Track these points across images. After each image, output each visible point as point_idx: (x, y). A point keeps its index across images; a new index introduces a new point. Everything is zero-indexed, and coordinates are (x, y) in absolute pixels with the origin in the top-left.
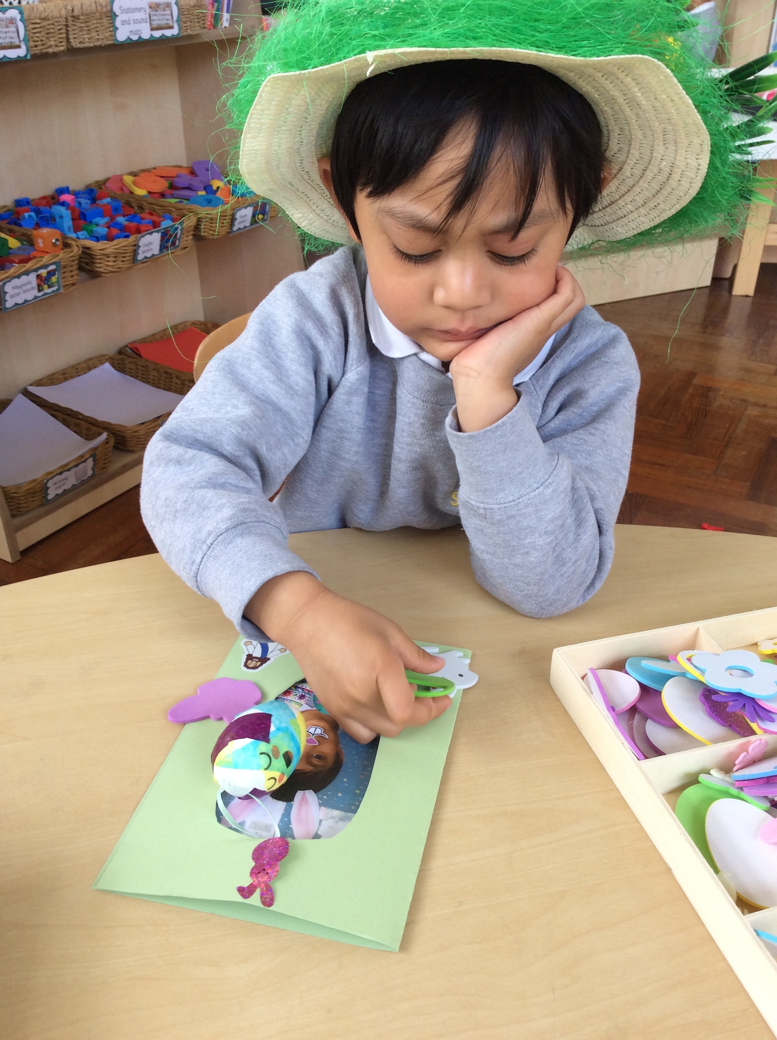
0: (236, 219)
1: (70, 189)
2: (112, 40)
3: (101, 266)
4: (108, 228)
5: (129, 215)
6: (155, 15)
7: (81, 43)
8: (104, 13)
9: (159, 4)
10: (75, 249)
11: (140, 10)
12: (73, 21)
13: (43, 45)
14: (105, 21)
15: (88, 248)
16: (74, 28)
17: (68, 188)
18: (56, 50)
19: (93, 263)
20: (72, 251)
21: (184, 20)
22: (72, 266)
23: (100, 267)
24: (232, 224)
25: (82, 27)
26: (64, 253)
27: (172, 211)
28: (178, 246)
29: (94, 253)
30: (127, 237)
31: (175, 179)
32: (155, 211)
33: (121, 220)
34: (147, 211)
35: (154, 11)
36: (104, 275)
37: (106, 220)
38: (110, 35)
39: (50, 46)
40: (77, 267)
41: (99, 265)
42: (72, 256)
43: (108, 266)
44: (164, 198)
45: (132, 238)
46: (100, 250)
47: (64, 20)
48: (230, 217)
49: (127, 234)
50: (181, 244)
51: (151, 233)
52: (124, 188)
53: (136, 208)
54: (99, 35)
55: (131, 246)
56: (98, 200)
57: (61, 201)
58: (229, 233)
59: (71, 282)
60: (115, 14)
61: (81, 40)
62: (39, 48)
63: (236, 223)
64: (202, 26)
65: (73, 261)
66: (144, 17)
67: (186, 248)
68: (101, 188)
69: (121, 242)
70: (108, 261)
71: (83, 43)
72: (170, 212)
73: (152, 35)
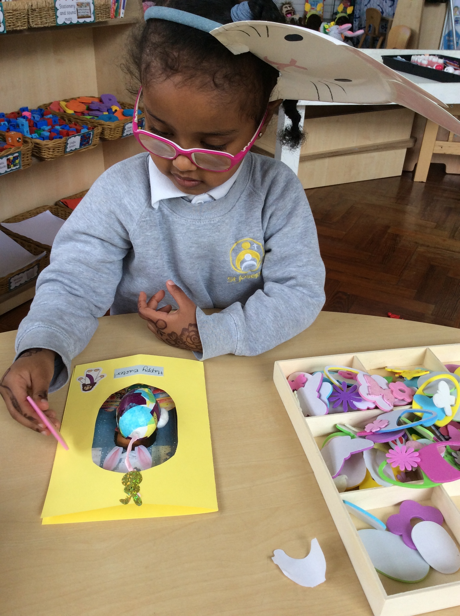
0: (125, 129)
1: (29, 108)
2: (54, 23)
3: (46, 155)
4: (50, 132)
5: (62, 125)
6: (80, 9)
7: (36, 24)
8: (50, 8)
9: (83, 3)
10: (30, 144)
11: (71, 6)
12: (32, 12)
13: (13, 25)
14: (51, 12)
15: (37, 144)
16: (32, 16)
17: (27, 108)
18: (22, 28)
19: (41, 152)
20: (29, 146)
21: (97, 13)
22: (28, 154)
23: (44, 155)
24: (123, 132)
25: (37, 15)
26: (24, 146)
27: (87, 123)
28: (91, 144)
29: (41, 147)
30: (61, 138)
31: (90, 105)
32: (78, 123)
33: (58, 127)
34: (73, 123)
35: (80, 7)
36: (46, 159)
37: (49, 127)
38: (54, 20)
39: (18, 26)
40: (31, 154)
41: (43, 154)
42: (28, 149)
43: (49, 154)
44: (84, 115)
45: (64, 139)
46: (45, 145)
47: (27, 11)
48: (122, 128)
49: (61, 136)
50: (92, 143)
51: (75, 136)
52: (60, 109)
53: (67, 121)
54: (47, 20)
55: (64, 143)
56: (45, 115)
57: (23, 115)
58: (121, 137)
59: (28, 163)
60: (56, 8)
61: (36, 23)
62: (11, 27)
63: (125, 131)
64: (108, 16)
65: (28, 151)
66: (74, 11)
67: (95, 145)
68: (47, 109)
69: (57, 141)
70: (49, 152)
71: (38, 25)
73: (78, 21)
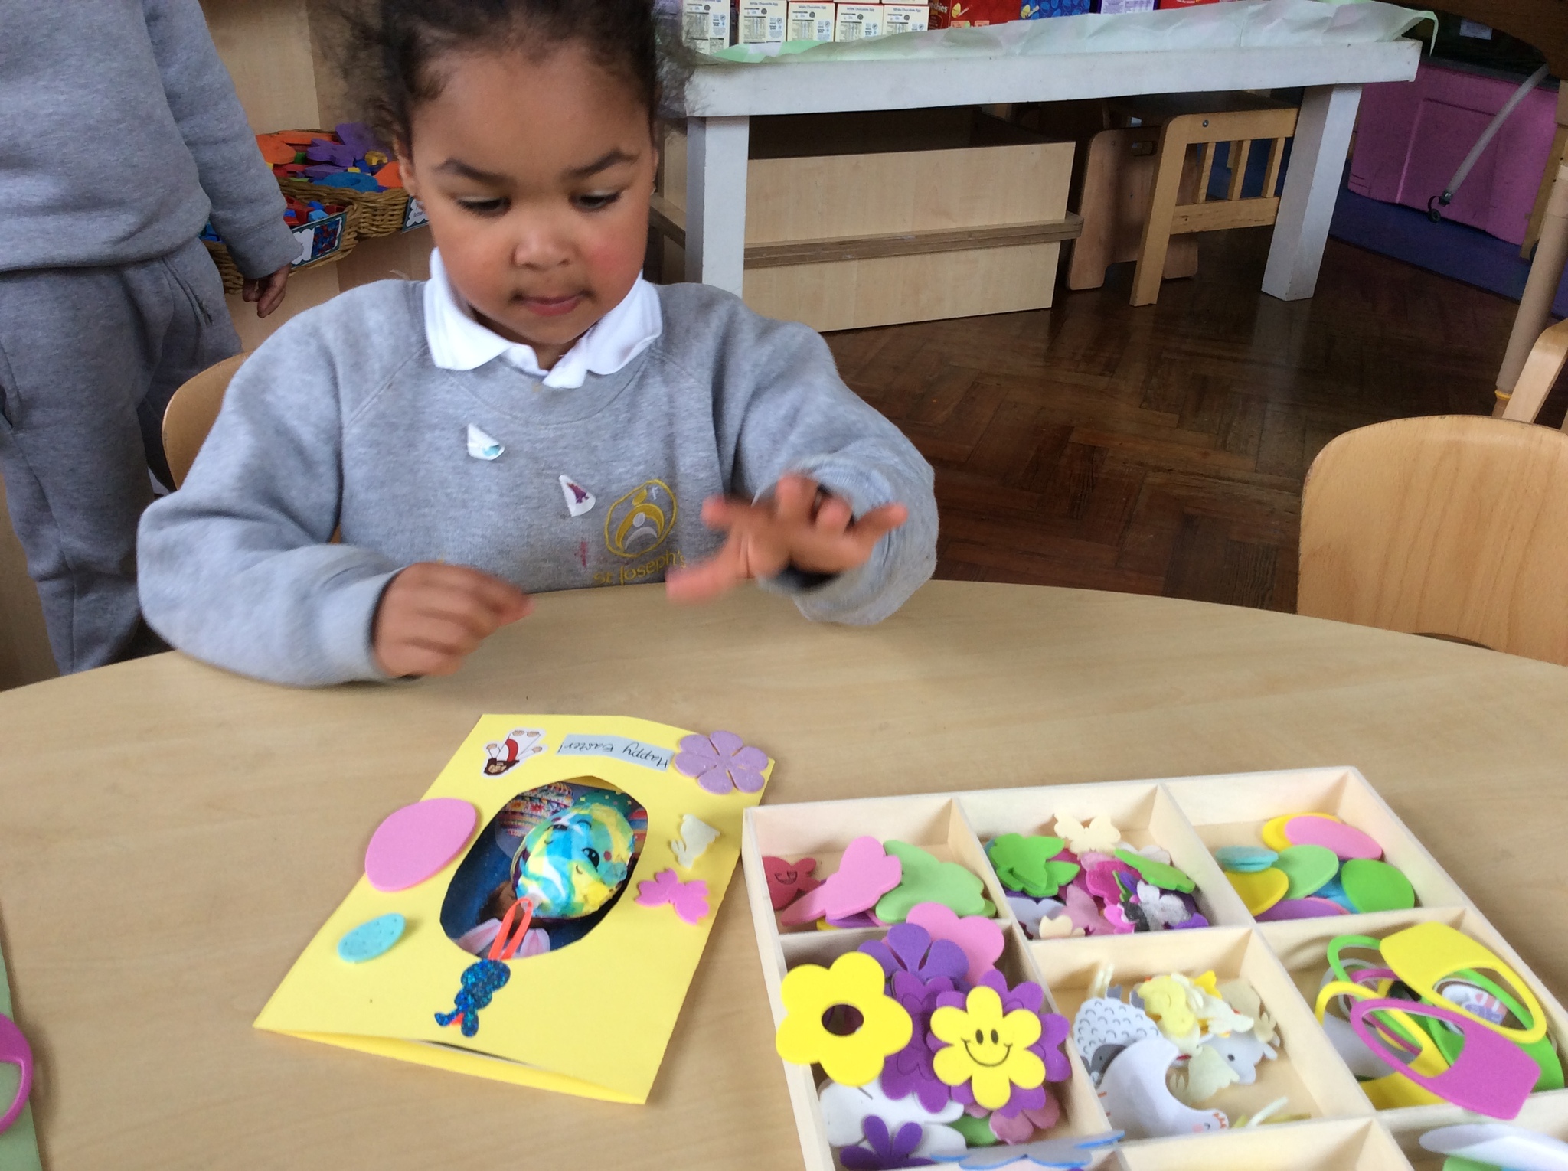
0: (411, 210)
24: (405, 218)
28: (337, 248)
31: (309, 149)
32: (294, 197)
48: (404, 206)
50: (341, 244)
51: (301, 230)
58: (401, 229)
63: (411, 215)
72: (320, 198)
